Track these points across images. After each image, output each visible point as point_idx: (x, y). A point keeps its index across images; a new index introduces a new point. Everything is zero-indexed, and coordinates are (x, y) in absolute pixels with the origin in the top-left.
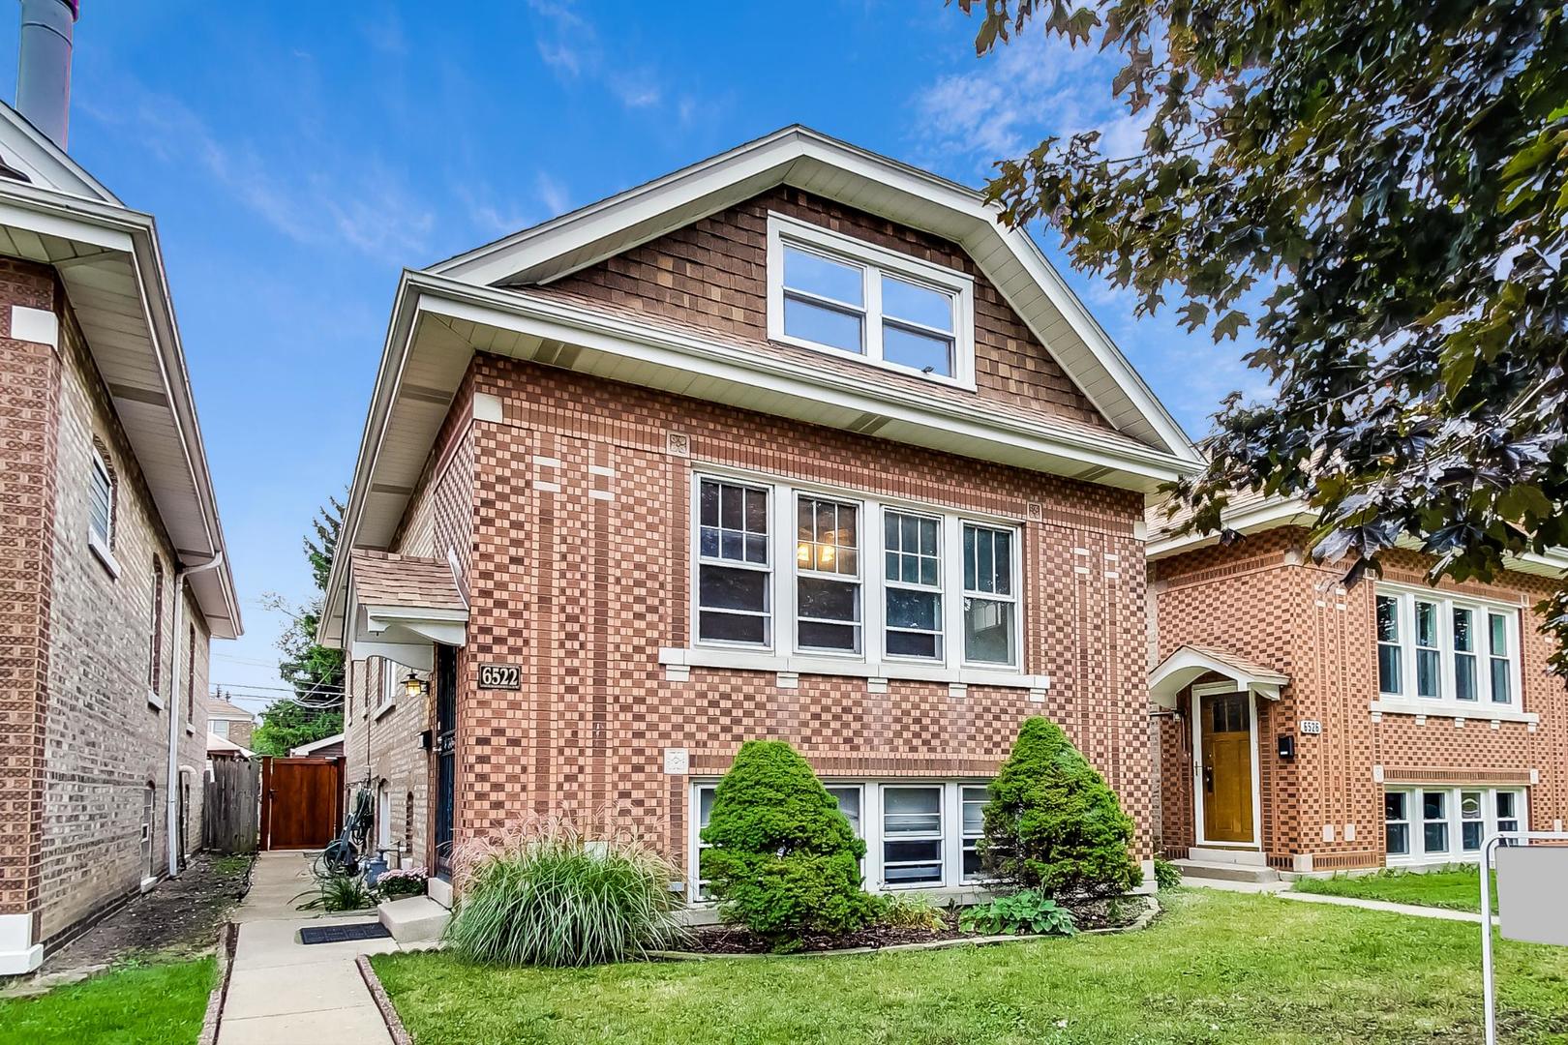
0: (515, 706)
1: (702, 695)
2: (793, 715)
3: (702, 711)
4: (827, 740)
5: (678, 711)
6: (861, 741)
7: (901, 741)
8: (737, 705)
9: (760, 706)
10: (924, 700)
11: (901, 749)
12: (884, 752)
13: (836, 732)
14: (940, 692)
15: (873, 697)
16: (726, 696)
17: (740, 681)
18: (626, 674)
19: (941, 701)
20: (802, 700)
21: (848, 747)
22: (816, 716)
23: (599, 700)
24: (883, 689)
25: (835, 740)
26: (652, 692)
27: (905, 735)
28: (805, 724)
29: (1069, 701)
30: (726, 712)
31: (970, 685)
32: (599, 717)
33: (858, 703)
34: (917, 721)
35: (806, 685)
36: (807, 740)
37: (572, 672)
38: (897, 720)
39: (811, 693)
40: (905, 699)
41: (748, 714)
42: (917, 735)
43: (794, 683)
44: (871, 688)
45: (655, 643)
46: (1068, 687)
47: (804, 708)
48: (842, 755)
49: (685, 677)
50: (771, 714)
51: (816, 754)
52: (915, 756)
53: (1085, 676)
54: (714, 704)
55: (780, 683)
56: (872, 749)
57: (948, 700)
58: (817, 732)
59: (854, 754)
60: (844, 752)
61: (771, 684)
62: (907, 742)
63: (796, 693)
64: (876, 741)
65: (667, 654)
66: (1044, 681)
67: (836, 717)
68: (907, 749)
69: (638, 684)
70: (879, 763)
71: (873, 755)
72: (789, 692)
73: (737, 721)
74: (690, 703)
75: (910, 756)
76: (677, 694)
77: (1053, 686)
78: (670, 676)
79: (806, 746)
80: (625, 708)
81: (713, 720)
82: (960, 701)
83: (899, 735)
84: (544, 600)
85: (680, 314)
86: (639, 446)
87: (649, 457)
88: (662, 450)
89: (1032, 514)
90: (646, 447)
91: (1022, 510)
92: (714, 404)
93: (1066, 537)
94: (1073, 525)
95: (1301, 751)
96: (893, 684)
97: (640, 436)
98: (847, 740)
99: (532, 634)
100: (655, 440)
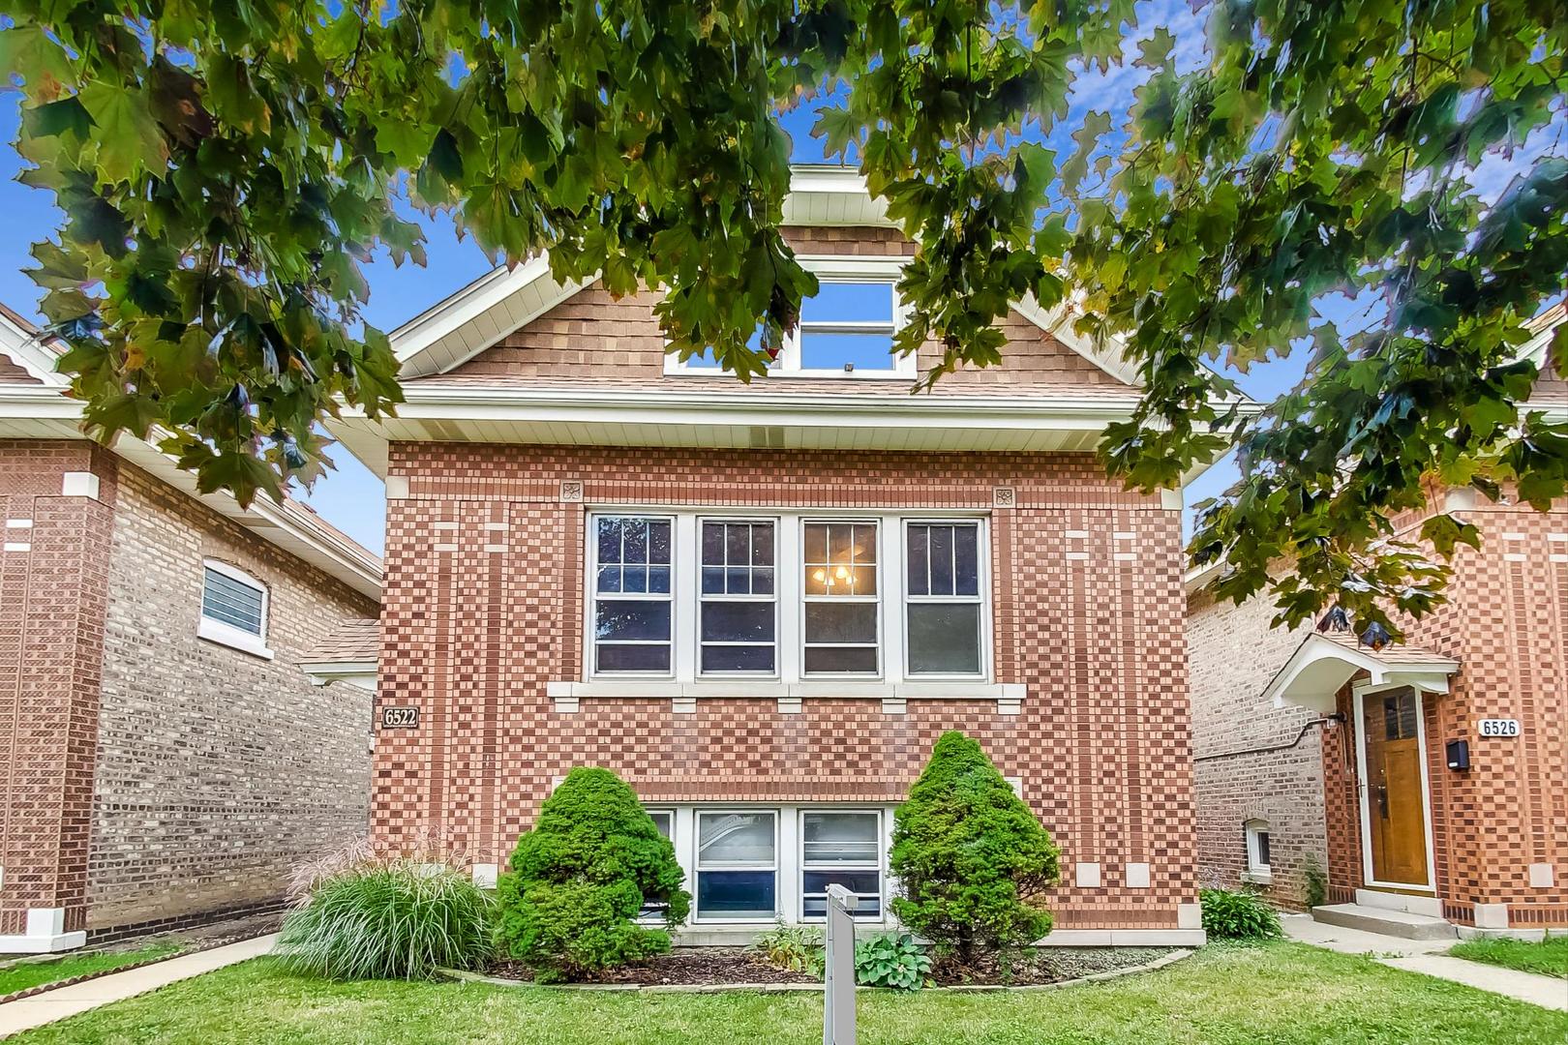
0: (413, 742)
1: (593, 725)
2: (691, 740)
3: (591, 740)
4: (730, 764)
5: (567, 740)
6: (770, 764)
7: (820, 764)
8: (629, 732)
9: (654, 733)
10: (850, 718)
11: (819, 772)
12: (799, 775)
13: (740, 756)
14: (871, 710)
15: (785, 717)
16: (617, 725)
17: (632, 709)
18: (516, 709)
19: (873, 719)
20: (701, 725)
21: (754, 771)
22: (717, 740)
23: (490, 734)
24: (797, 709)
25: (738, 764)
26: (542, 725)
27: (825, 757)
28: (705, 749)
29: (1058, 711)
30: (618, 740)
31: (909, 700)
32: (489, 749)
33: (765, 725)
34: (840, 741)
35: (706, 709)
36: (706, 764)
37: (465, 709)
38: (815, 741)
39: (711, 717)
40: (825, 718)
41: (640, 740)
42: (840, 756)
43: (692, 708)
44: (782, 709)
45: (545, 678)
46: (1058, 695)
47: (703, 733)
48: (747, 779)
49: (575, 708)
50: (665, 740)
51: (717, 779)
52: (838, 779)
53: (1082, 680)
54: (604, 733)
55: (676, 709)
56: (783, 772)
57: (881, 718)
58: (717, 757)
59: (762, 778)
60: (749, 776)
61: (667, 710)
62: (828, 764)
63: (694, 717)
64: (788, 764)
65: (555, 688)
66: (1018, 690)
67: (741, 740)
68: (827, 771)
69: (528, 717)
70: (791, 787)
71: (784, 779)
72: (687, 717)
73: (629, 749)
74: (580, 733)
75: (831, 779)
76: (566, 725)
77: (1032, 695)
78: (559, 708)
79: (705, 771)
80: (515, 740)
81: (603, 749)
82: (898, 717)
83: (816, 756)
84: (441, 647)
85: (574, 371)
86: (533, 499)
87: (543, 507)
88: (555, 499)
89: (1001, 501)
90: (540, 499)
91: (987, 497)
92: (610, 448)
93: (1052, 520)
94: (1064, 506)
95: (1478, 761)
96: (810, 703)
97: (534, 490)
98: (754, 764)
99: (430, 678)
100: (549, 490)
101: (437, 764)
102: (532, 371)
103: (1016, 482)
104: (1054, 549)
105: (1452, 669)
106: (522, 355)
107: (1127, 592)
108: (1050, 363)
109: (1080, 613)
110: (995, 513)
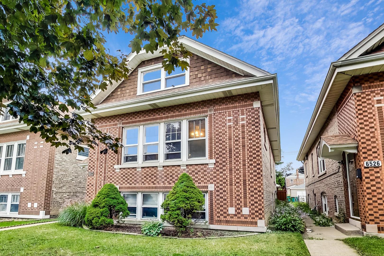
0: (93, 179)
1: (122, 174)
2: (140, 177)
3: (122, 177)
4: (148, 182)
5: (118, 178)
6: (156, 182)
7: (166, 182)
8: (129, 175)
9: (133, 175)
10: (173, 170)
11: (166, 184)
12: (162, 185)
13: (150, 180)
14: (178, 168)
15: (159, 171)
16: (126, 174)
17: (129, 170)
18: (109, 171)
19: (179, 170)
20: (142, 173)
21: (153, 184)
22: (145, 177)
23: (105, 177)
24: (162, 169)
25: (149, 182)
26: (113, 174)
27: (168, 180)
28: (143, 179)
29: (224, 166)
30: (126, 177)
31: (187, 165)
32: (104, 180)
33: (155, 173)
34: (171, 176)
35: (143, 170)
36: (143, 182)
37: (101, 172)
38: (166, 176)
39: (144, 171)
40: (168, 171)
41: (131, 177)
42: (171, 180)
43: (140, 170)
44: (159, 169)
45: (114, 164)
46: (224, 162)
47: (143, 175)
48: (151, 186)
49: (119, 171)
50: (135, 177)
51: (145, 186)
52: (170, 185)
53: (230, 157)
54: (124, 176)
55: (137, 170)
56: (159, 184)
57: (181, 170)
58: (145, 181)
59: (154, 186)
60: (152, 185)
61: (136, 170)
62: (168, 182)
63: (141, 172)
64: (160, 182)
65: (116, 166)
66: (213, 161)
67: (150, 177)
68: (168, 184)
69: (111, 173)
70: (160, 188)
71: (159, 186)
72: (139, 172)
73: (128, 179)
74: (120, 176)
75: (169, 185)
76: (118, 174)
77: (217, 162)
78: (116, 171)
79: (143, 184)
80: (109, 178)
81: (124, 179)
82: (184, 170)
83: (166, 180)
84: (98, 159)
85: (121, 98)
86: (113, 127)
87: (115, 128)
88: (117, 126)
89: (210, 112)
90: (115, 127)
91: (206, 112)
92: (127, 114)
93: (223, 115)
94: (226, 111)
95: (364, 176)
96: (165, 167)
97: (114, 125)
98: (153, 182)
99: (95, 166)
100: (116, 125)
101: (96, 183)
102: (114, 100)
103: (214, 106)
104: (223, 123)
105: (356, 145)
106: (112, 97)
107: (243, 132)
108: (222, 74)
109: (230, 139)
110: (209, 115)
